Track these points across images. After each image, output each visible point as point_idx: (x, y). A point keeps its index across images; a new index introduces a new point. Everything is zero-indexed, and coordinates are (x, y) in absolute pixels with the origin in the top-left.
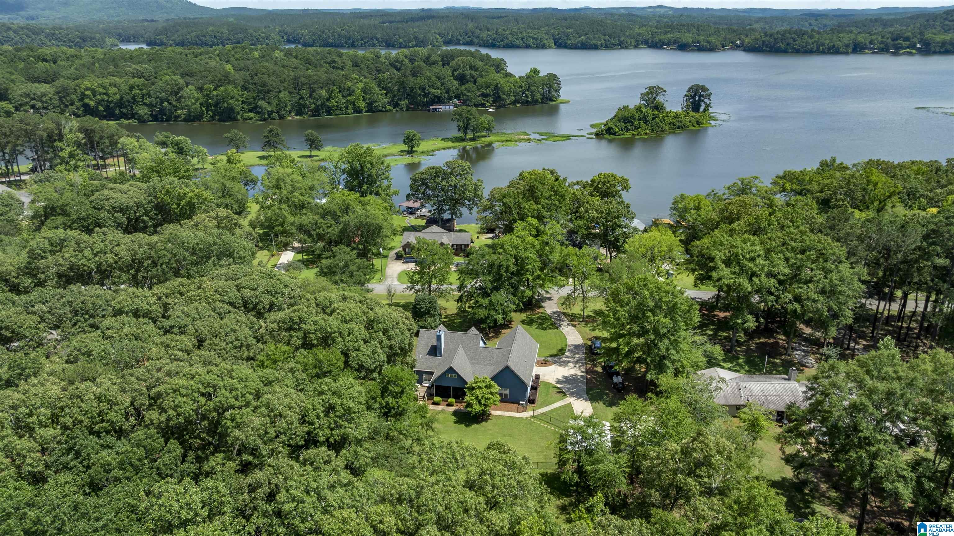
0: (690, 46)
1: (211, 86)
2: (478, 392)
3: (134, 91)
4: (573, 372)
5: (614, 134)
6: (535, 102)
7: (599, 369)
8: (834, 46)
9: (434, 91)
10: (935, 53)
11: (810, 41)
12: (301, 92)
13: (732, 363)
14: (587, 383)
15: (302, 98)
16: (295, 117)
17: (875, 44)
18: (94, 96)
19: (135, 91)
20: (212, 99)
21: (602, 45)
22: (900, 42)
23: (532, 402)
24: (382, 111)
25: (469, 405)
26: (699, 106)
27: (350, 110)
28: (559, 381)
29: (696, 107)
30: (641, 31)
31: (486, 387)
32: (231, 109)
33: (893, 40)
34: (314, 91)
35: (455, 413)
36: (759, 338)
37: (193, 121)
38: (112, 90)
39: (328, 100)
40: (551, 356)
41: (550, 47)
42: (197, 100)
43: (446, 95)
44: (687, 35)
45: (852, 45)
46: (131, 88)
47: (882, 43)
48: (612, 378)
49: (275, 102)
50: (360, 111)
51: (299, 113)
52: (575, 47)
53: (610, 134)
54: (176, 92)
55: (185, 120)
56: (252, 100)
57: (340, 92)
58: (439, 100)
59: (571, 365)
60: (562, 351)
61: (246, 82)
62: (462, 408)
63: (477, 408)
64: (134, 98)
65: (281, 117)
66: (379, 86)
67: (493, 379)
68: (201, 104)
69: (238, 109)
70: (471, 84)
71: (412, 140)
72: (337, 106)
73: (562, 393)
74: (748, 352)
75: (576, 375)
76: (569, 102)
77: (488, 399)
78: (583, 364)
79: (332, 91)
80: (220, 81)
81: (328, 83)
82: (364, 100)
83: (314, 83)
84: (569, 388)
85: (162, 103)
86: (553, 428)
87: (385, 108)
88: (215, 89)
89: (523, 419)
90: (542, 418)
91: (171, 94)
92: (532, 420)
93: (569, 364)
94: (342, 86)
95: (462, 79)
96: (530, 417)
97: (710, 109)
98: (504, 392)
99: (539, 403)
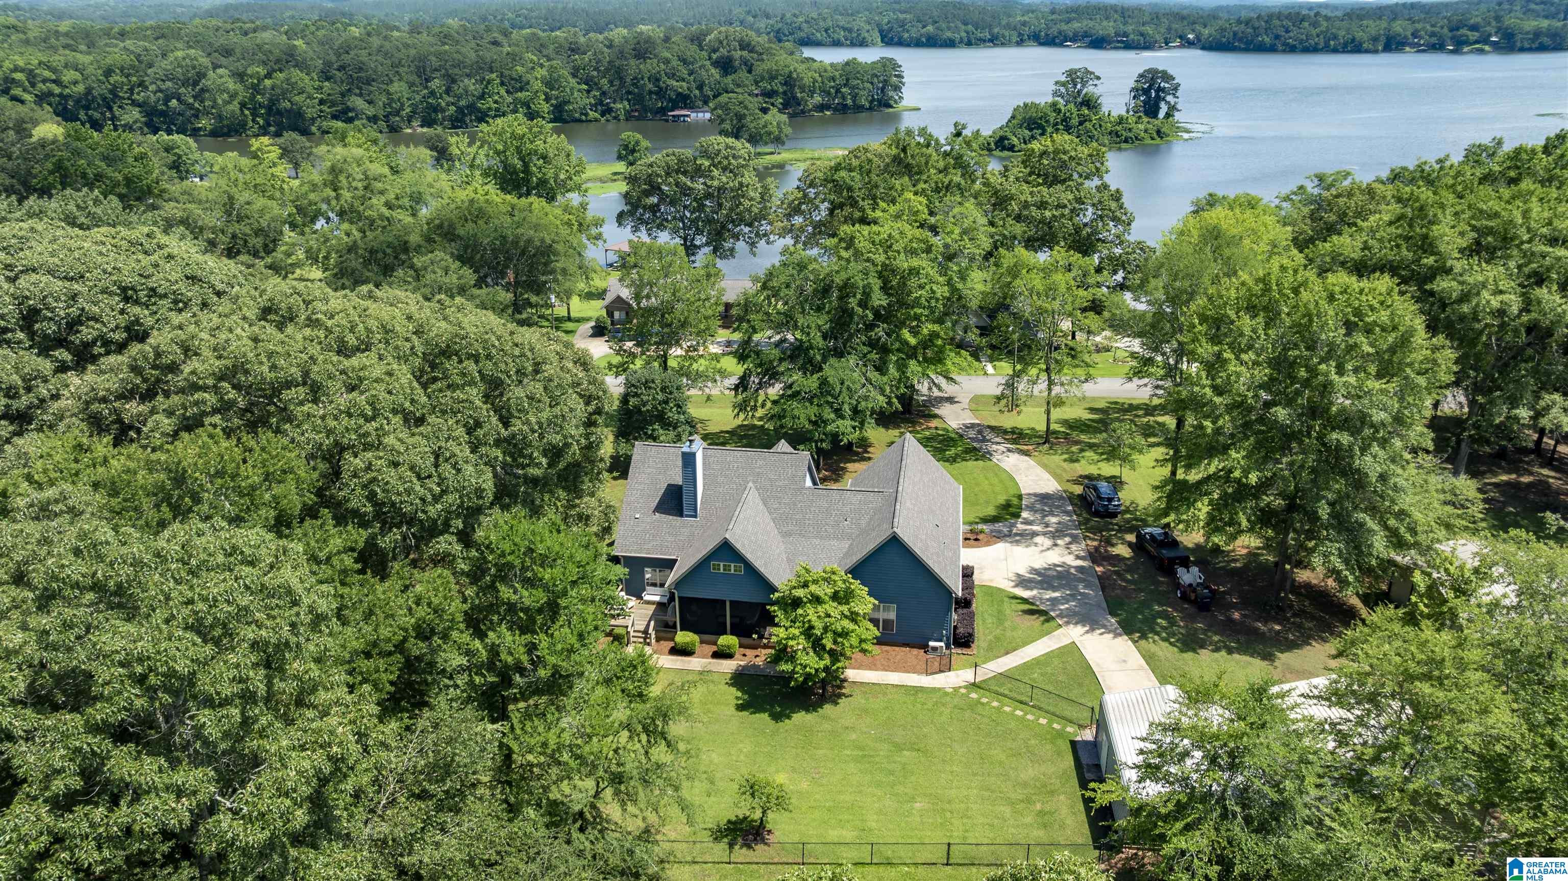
0: (1110, 43)
1: (262, 71)
2: (811, 613)
4: (1053, 557)
6: (859, 108)
7: (1122, 550)
8: (1353, 40)
9: (673, 83)
10: (1522, 50)
11: (1314, 32)
12: (428, 85)
14: (1101, 588)
15: (432, 93)
16: (419, 130)
17: (1421, 38)
18: (33, 85)
19: (116, 78)
20: (263, 95)
21: (961, 41)
22: (1464, 31)
23: (963, 641)
24: (580, 121)
25: (783, 653)
26: (1158, 108)
28: (1022, 582)
29: (1151, 110)
30: (1026, 18)
31: (835, 597)
32: (297, 114)
33: (1451, 30)
34: (454, 81)
35: (740, 679)
37: (228, 135)
38: (70, 75)
39: (482, 97)
40: (985, 520)
41: (874, 44)
42: (233, 96)
43: (697, 93)
44: (1105, 24)
45: (1383, 39)
46: (108, 73)
47: (1433, 35)
49: (381, 100)
51: (428, 122)
52: (916, 44)
54: (195, 78)
55: (214, 135)
56: (338, 98)
57: (502, 84)
58: (684, 101)
59: (1046, 542)
60: (1010, 510)
61: (328, 64)
62: (759, 662)
63: (811, 662)
64: (113, 91)
65: (394, 129)
66: (576, 75)
67: (856, 571)
68: (243, 105)
69: (310, 113)
70: (743, 74)
71: (633, 151)
72: (497, 110)
73: (1039, 614)
75: (1066, 566)
77: (845, 634)
78: (1075, 539)
79: (489, 82)
80: (278, 61)
81: (481, 68)
82: (547, 99)
83: (454, 66)
84: (1054, 601)
85: (167, 100)
86: (1043, 721)
87: (586, 115)
88: (269, 76)
89: (946, 694)
90: (1001, 690)
91: (185, 84)
92: (974, 695)
93: (1038, 539)
94: (507, 73)
95: (726, 66)
96: (966, 687)
97: (1176, 114)
98: (881, 616)
99: (985, 644)
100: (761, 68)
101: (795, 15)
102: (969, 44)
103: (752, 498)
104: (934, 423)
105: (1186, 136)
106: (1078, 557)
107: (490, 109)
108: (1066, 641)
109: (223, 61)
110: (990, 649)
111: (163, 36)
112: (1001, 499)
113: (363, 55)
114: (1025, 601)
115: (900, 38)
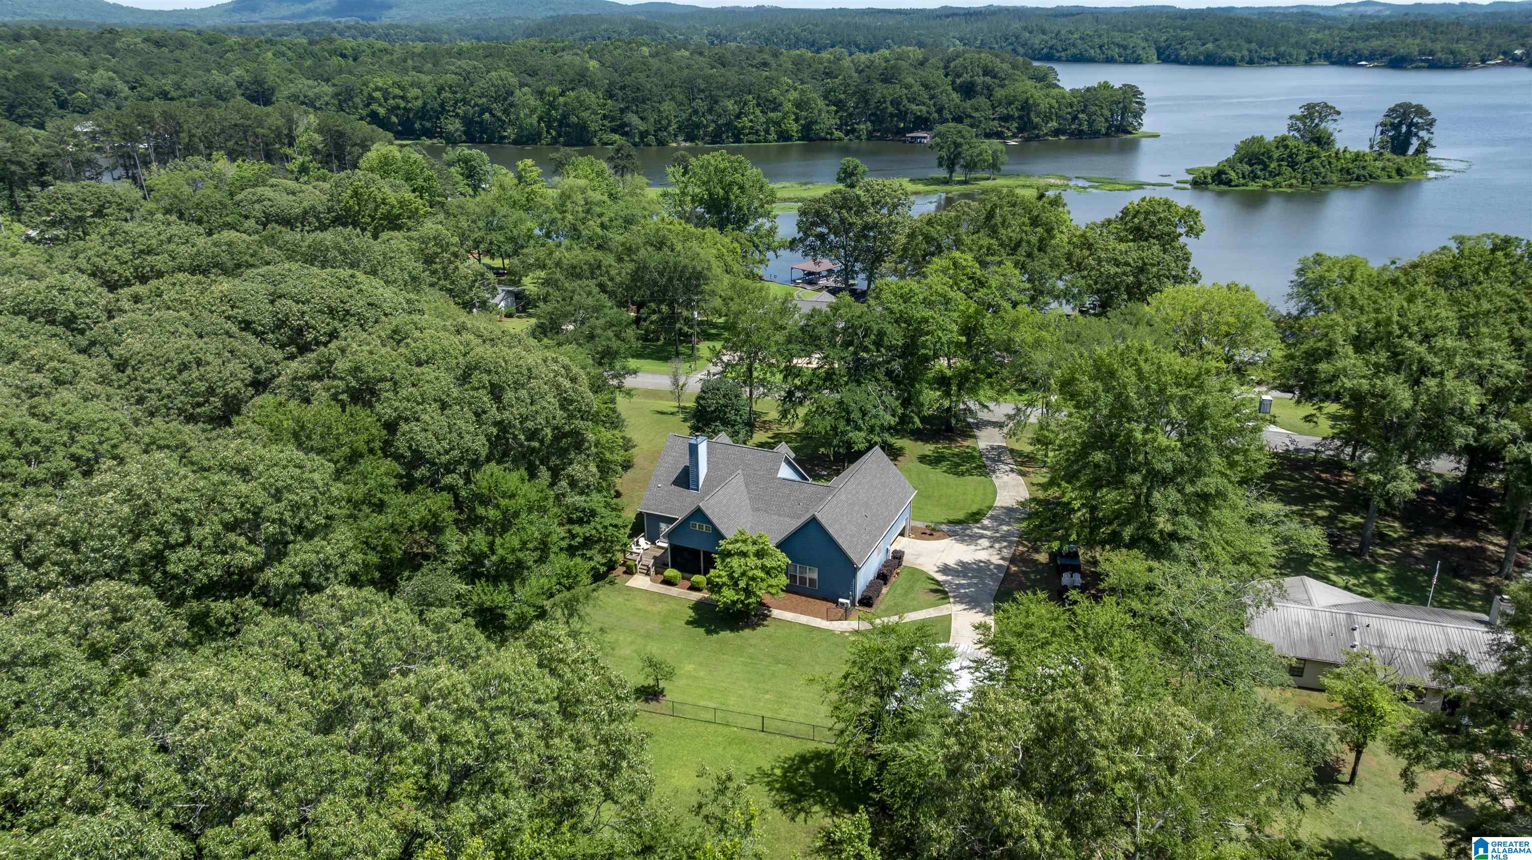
0: (1412, 61)
1: (558, 89)
2: (735, 562)
3: (444, 95)
4: (983, 555)
5: (1228, 183)
6: (1095, 134)
7: (1042, 557)
9: (914, 107)
12: (694, 104)
13: (1357, 577)
14: (1004, 580)
15: (696, 112)
16: (683, 144)
18: (386, 100)
19: (446, 95)
20: (556, 110)
21: (1242, 59)
24: (825, 139)
26: (1408, 144)
27: (773, 136)
28: (945, 570)
29: (1399, 145)
30: (1320, 36)
31: (757, 553)
32: (582, 127)
34: (716, 102)
35: (698, 606)
36: (1438, 536)
37: (526, 144)
38: (414, 92)
39: (738, 116)
40: (950, 522)
41: (1148, 61)
42: (533, 111)
43: (936, 115)
44: (1409, 41)
46: (440, 90)
48: (1060, 576)
49: (653, 117)
50: (789, 138)
51: (690, 138)
52: (1194, 62)
53: (1221, 182)
54: (505, 95)
55: (515, 142)
56: (617, 114)
57: (758, 105)
58: (923, 123)
59: (986, 544)
60: (975, 517)
61: (612, 84)
64: (442, 105)
65: (661, 143)
66: (826, 98)
68: (540, 119)
69: (593, 126)
70: (982, 101)
71: (852, 174)
72: (751, 128)
73: (940, 592)
74: (1403, 563)
75: (988, 563)
76: (1156, 136)
78: (1010, 544)
79: (745, 104)
80: (572, 81)
81: (741, 91)
82: (797, 120)
83: (718, 88)
84: (960, 586)
85: (481, 114)
87: (832, 134)
88: (562, 94)
89: (833, 634)
91: (496, 99)
92: (852, 638)
93: (980, 541)
94: (763, 95)
95: (968, 91)
96: (850, 632)
97: (1429, 150)
98: (808, 575)
99: (882, 607)
100: (999, 93)
101: (1071, 32)
102: (1251, 63)
103: (737, 481)
104: (969, 442)
105: (1432, 174)
106: (1003, 558)
107: (743, 128)
108: (945, 613)
109: (529, 80)
110: (885, 610)
111: (490, 55)
112: (974, 508)
113: (642, 78)
114: (938, 582)
115: (1177, 55)
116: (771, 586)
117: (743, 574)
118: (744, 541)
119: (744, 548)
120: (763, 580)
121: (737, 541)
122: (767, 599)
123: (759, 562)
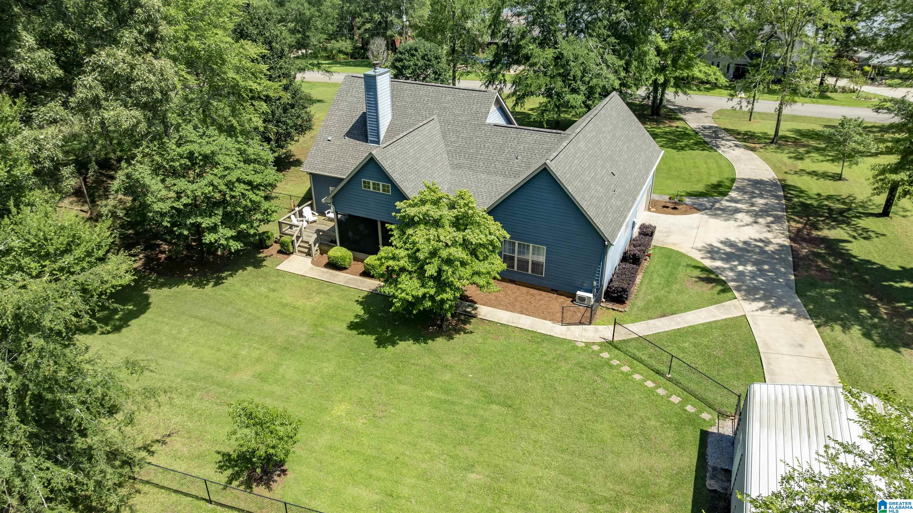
4: (751, 233)
14: (795, 267)
23: (616, 297)
35: (372, 298)
40: (692, 195)
60: (719, 189)
73: (719, 283)
75: (762, 242)
78: (777, 220)
86: (675, 399)
89: (575, 348)
90: (639, 354)
92: (605, 355)
96: (600, 344)
98: (530, 257)
99: (640, 303)
104: (676, 123)
106: (778, 236)
108: (737, 314)
110: (646, 308)
112: (714, 180)
114: (704, 269)
116: (477, 273)
117: (434, 253)
118: (436, 202)
119: (435, 213)
120: (463, 264)
121: (423, 202)
122: (471, 292)
123: (459, 236)
